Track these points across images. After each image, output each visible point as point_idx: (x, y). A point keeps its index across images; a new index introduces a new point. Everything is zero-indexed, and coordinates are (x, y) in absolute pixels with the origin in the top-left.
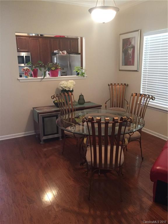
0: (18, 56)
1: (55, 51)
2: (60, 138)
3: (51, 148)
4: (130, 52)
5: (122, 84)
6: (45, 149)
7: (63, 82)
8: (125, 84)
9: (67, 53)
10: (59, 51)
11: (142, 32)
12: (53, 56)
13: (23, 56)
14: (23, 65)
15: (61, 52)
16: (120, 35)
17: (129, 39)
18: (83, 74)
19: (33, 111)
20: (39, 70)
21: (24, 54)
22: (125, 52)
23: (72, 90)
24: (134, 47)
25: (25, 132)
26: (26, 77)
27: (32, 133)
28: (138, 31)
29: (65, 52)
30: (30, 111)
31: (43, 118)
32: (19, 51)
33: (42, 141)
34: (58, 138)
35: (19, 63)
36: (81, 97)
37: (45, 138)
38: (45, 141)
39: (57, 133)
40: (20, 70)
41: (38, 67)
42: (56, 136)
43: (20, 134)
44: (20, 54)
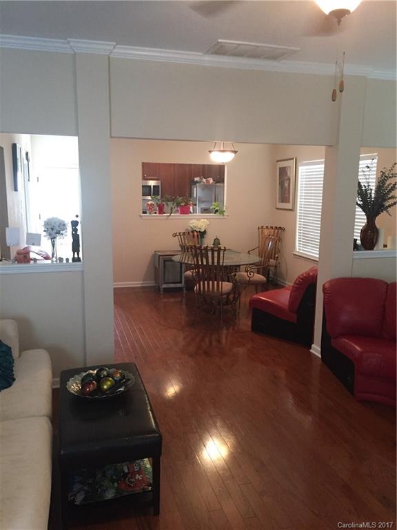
0: (143, 186)
1: (196, 179)
2: (184, 289)
3: (172, 300)
4: (286, 185)
5: (272, 227)
6: (165, 300)
7: (193, 221)
8: (280, 228)
9: (214, 180)
10: (201, 179)
11: (298, 161)
12: (193, 186)
13: (150, 186)
14: (149, 198)
15: (204, 180)
16: (278, 161)
17: (285, 168)
18: (222, 213)
19: (154, 256)
20: (165, 206)
21: (152, 183)
22: (282, 184)
23: (203, 230)
24: (289, 179)
25: (144, 280)
26: (150, 213)
27: (151, 283)
28: (293, 159)
29: (211, 180)
30: (151, 255)
31: (165, 261)
32: (144, 179)
33: (162, 290)
34: (181, 289)
35: (143, 195)
36: (217, 242)
37: (165, 286)
38: (165, 289)
39: (181, 282)
40: (143, 205)
41: (164, 201)
42: (179, 285)
43: (137, 284)
44: (147, 183)
